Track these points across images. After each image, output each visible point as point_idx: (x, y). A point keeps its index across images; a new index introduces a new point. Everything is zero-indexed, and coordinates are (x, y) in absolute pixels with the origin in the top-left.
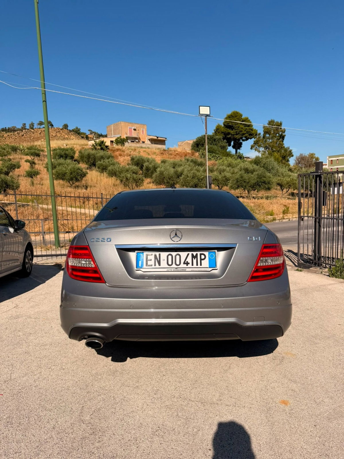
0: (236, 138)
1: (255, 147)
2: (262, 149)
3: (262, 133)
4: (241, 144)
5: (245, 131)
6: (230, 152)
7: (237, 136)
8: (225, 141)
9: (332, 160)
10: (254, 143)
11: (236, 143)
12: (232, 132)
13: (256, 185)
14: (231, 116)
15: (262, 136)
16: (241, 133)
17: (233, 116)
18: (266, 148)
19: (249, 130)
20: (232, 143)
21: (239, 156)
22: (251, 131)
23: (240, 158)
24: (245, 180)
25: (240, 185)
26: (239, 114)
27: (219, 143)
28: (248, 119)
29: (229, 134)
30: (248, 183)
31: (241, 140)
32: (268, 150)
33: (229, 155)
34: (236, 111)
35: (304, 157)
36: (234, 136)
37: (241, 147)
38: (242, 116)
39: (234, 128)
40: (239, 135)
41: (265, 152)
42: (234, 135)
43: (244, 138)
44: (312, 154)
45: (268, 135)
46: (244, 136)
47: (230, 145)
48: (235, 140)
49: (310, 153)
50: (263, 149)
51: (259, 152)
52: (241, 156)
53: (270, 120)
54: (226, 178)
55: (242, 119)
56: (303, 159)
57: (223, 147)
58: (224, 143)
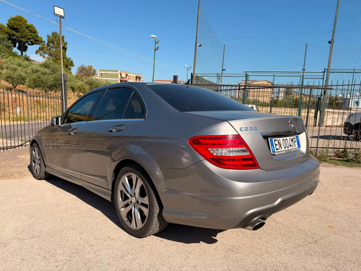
0: (22, 41)
1: (40, 53)
2: (46, 56)
3: (46, 42)
4: (27, 47)
5: (31, 36)
6: (16, 53)
7: (22, 39)
8: (10, 41)
9: (102, 73)
10: (39, 49)
11: (21, 46)
12: (17, 34)
13: (54, 86)
14: (16, 19)
15: (46, 44)
16: (27, 37)
17: (18, 20)
18: (50, 55)
19: (34, 36)
20: (17, 45)
21: (25, 58)
22: (37, 38)
23: (26, 60)
24: (43, 81)
25: (38, 85)
26: (24, 19)
27: (4, 42)
28: (33, 26)
29: (14, 35)
30: (46, 84)
31: (27, 43)
32: (52, 57)
33: (15, 55)
34: (20, 16)
35: (84, 68)
36: (19, 39)
37: (27, 50)
38: (27, 22)
39: (20, 31)
40: (24, 39)
41: (49, 58)
42: (19, 37)
43: (30, 43)
44: (91, 66)
45: (52, 45)
46: (30, 40)
47: (15, 46)
48: (20, 42)
49: (89, 66)
50: (48, 56)
51: (44, 57)
52: (27, 58)
53: (54, 32)
54: (21, 77)
55: (27, 24)
56: (84, 70)
57: (9, 47)
58: (10, 43)
